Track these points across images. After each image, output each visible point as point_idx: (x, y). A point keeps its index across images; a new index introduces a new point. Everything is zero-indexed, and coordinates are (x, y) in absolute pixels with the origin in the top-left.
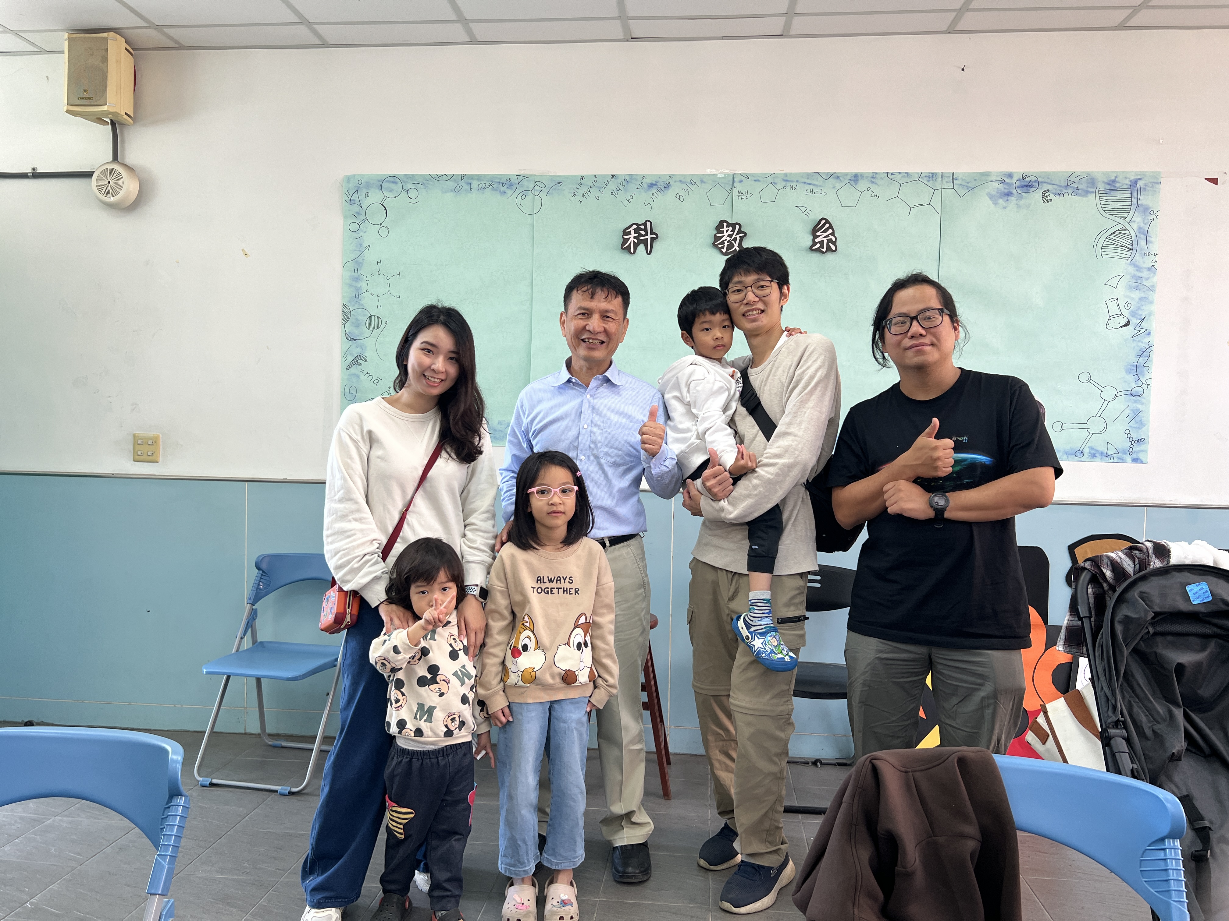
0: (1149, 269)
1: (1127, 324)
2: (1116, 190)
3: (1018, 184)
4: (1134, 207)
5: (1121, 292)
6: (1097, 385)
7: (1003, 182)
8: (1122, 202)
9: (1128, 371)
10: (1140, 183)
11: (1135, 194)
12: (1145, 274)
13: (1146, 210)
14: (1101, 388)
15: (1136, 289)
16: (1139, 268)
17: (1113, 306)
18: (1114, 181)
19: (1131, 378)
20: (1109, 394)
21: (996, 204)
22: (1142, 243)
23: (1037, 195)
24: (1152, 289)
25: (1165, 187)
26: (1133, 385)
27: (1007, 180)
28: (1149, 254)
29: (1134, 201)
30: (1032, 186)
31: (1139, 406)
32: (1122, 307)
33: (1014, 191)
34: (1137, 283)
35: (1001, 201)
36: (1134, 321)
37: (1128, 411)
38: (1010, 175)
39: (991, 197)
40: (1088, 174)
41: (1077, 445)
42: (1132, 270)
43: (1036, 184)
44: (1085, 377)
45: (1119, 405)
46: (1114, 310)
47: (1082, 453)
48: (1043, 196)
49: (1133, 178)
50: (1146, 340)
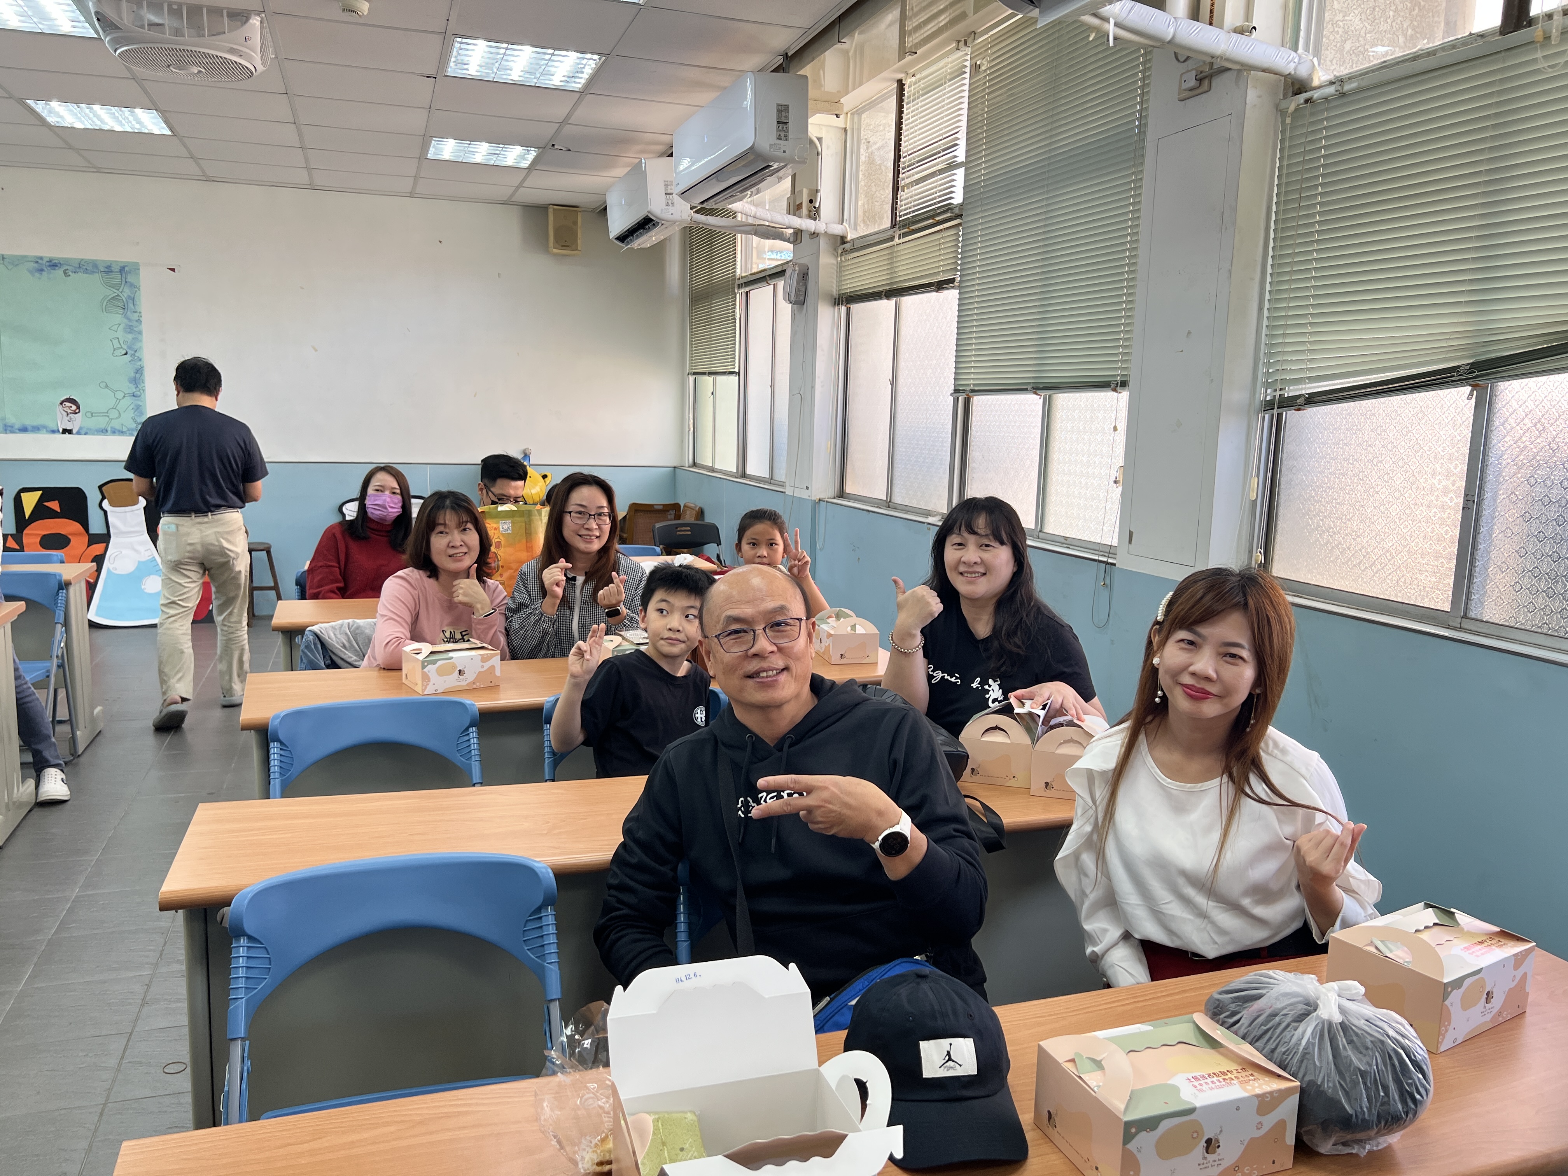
0: (137, 321)
1: (126, 354)
2: (112, 272)
3: (47, 264)
4: (123, 283)
5: (120, 334)
6: (111, 390)
7: (37, 262)
8: (116, 278)
9: (130, 382)
10: (126, 269)
11: (124, 275)
12: (135, 323)
13: (132, 286)
14: (114, 392)
15: (130, 333)
16: (130, 320)
17: (115, 342)
18: (110, 266)
19: (132, 386)
20: (120, 395)
21: (33, 276)
22: (131, 305)
23: (60, 272)
24: (140, 333)
25: (143, 272)
26: (134, 390)
27: (40, 261)
28: (136, 312)
29: (124, 279)
30: (57, 266)
31: (140, 403)
32: (121, 342)
33: (45, 269)
34: (130, 329)
35: (37, 275)
36: (130, 352)
37: (132, 406)
38: (41, 258)
39: (30, 272)
40: (93, 260)
41: (103, 426)
42: (126, 321)
43: (59, 265)
44: (103, 385)
45: (128, 401)
46: (117, 345)
47: (107, 431)
48: (65, 273)
49: (122, 265)
50: (139, 363)
